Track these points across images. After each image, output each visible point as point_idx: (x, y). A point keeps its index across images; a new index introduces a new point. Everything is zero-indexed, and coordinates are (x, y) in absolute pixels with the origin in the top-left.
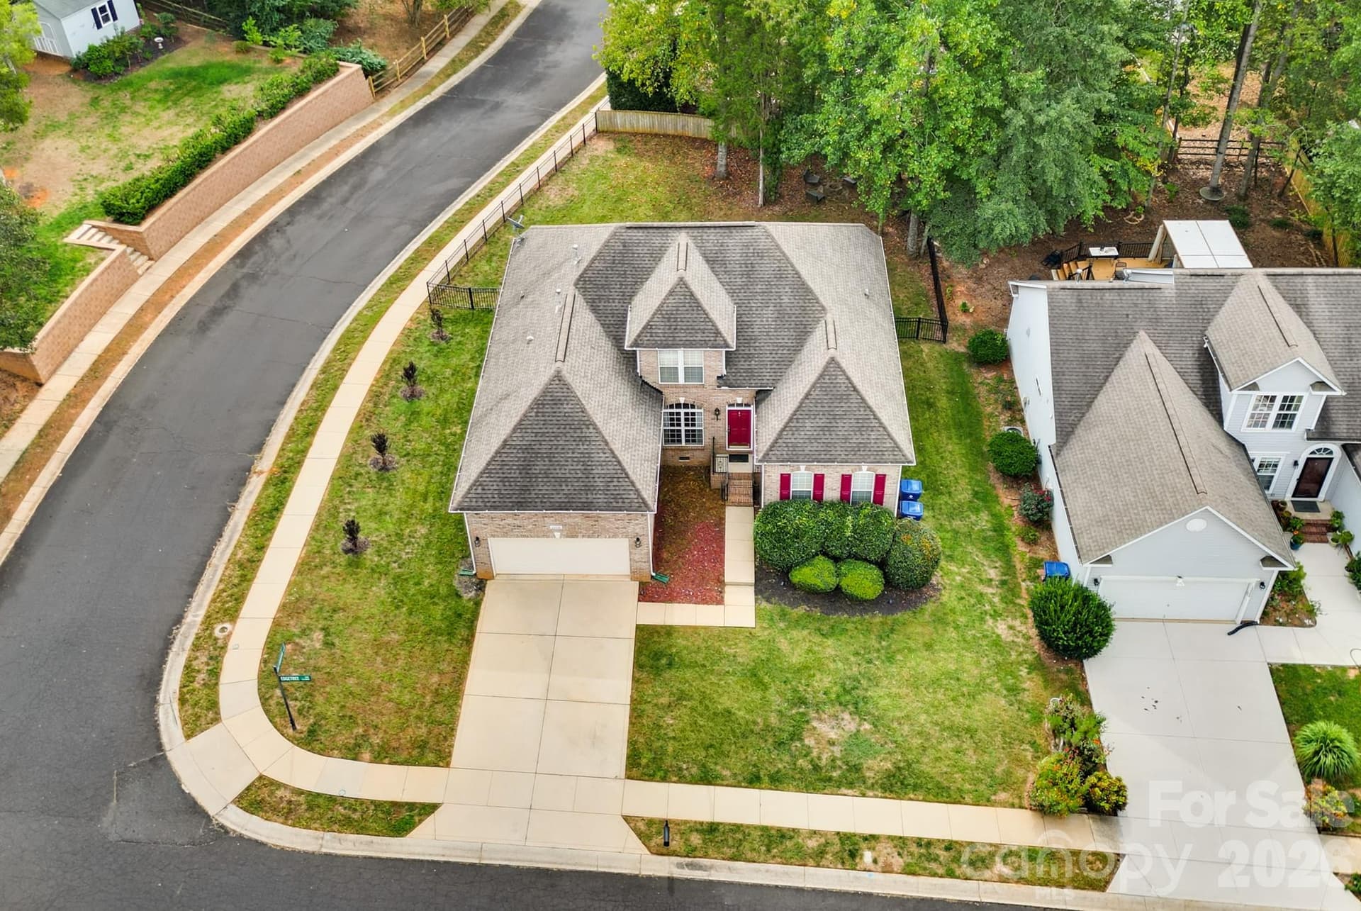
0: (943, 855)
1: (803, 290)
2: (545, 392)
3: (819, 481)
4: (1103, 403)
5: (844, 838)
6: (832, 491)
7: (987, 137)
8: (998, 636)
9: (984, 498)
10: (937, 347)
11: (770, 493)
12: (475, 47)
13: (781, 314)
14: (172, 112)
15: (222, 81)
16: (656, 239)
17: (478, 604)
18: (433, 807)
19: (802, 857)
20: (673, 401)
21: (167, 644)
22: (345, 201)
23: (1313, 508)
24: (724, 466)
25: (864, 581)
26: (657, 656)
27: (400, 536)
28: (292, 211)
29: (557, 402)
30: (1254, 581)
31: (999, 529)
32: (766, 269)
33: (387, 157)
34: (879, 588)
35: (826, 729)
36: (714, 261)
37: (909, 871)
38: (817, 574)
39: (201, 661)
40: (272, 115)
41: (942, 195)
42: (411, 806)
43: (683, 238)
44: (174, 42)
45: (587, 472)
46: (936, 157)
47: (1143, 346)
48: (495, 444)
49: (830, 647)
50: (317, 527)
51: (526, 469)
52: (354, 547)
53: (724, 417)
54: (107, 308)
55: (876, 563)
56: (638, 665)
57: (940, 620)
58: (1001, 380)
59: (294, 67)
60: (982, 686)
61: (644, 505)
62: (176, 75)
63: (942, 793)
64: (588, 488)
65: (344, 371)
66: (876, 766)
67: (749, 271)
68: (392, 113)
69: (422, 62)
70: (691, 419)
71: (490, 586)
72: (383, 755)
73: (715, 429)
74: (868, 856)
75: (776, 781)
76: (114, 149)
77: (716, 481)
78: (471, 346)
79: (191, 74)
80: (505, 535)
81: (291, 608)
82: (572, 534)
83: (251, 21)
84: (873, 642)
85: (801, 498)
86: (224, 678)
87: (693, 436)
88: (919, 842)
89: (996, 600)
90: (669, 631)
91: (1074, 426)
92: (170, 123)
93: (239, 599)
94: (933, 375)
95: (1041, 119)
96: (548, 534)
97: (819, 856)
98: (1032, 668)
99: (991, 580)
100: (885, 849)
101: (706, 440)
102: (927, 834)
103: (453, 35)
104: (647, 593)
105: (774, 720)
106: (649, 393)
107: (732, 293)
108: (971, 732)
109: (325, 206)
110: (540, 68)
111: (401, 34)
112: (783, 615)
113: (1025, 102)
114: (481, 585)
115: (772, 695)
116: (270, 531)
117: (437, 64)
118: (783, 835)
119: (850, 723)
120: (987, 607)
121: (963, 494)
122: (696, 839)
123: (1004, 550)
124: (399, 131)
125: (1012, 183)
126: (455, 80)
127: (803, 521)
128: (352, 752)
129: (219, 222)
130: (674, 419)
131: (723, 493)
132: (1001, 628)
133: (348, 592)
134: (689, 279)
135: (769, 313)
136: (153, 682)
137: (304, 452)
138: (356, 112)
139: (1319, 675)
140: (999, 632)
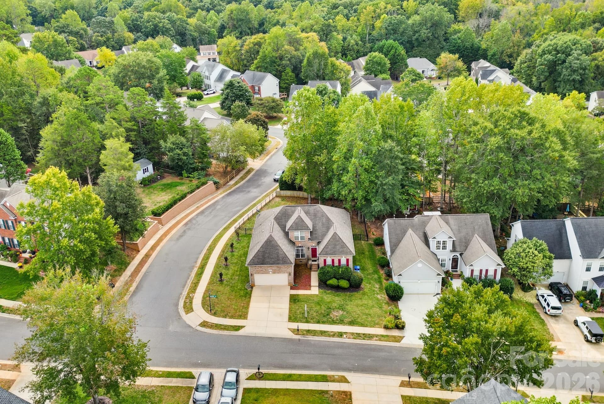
0: (362, 336)
1: (328, 219)
2: (268, 239)
3: (333, 261)
4: (401, 245)
5: (339, 332)
6: (336, 264)
7: (373, 188)
8: (378, 298)
9: (376, 272)
10: (366, 242)
11: (322, 265)
12: (242, 179)
13: (323, 224)
14: (164, 193)
15: (176, 186)
16: (293, 208)
17: (251, 291)
18: (244, 326)
19: (330, 336)
20: (297, 245)
21: (179, 298)
22: (211, 213)
23: (457, 271)
24: (310, 262)
25: (344, 283)
26: (295, 300)
27: (232, 279)
28: (197, 215)
29: (270, 241)
30: (437, 281)
31: (380, 278)
32: (319, 215)
33: (221, 203)
34: (348, 286)
35: (336, 314)
36: (307, 213)
37: (354, 338)
38: (333, 282)
39: (188, 301)
40: (191, 193)
41: (364, 203)
42: (239, 326)
43: (299, 208)
44: (162, 177)
45: (278, 256)
46: (361, 193)
47: (410, 231)
48: (256, 251)
49: (337, 298)
50: (212, 276)
51: (263, 256)
52: (221, 281)
53: (310, 250)
55: (347, 280)
56: (290, 301)
57: (364, 294)
58: (382, 249)
59: (195, 182)
60: (373, 306)
61: (291, 263)
62: (164, 185)
63: (362, 325)
64: (278, 260)
65: (215, 247)
66: (346, 320)
67: (315, 215)
68: (221, 194)
69: (228, 182)
70: (302, 250)
71: (254, 288)
72: (232, 317)
73: (308, 253)
74: (345, 336)
76: (151, 201)
77: (309, 267)
78: (246, 242)
79: (168, 185)
80: (258, 273)
81: (207, 290)
82: (274, 272)
83: (185, 171)
84: (347, 298)
85: (329, 266)
86: (193, 303)
87: (303, 255)
88: (357, 334)
89: (378, 291)
90: (298, 295)
91: (395, 250)
92: (164, 195)
93: (195, 290)
94: (365, 248)
95: (384, 182)
96: (268, 273)
97: (333, 336)
98: (385, 304)
99: (377, 287)
100: (349, 335)
101: (306, 256)
102: (359, 332)
103: (236, 176)
104: (292, 288)
105: (323, 312)
106: (292, 243)
107: (311, 220)
108: (370, 315)
109: (206, 214)
110: (260, 183)
111: (222, 176)
112: (325, 292)
113: (380, 179)
114: (252, 287)
115: (322, 307)
116: (201, 277)
117: (232, 182)
118: (325, 332)
119: (341, 312)
120: (376, 292)
121: (371, 270)
122: (305, 332)
123: (381, 283)
124: (223, 197)
125: (380, 198)
126: (237, 186)
127: (329, 269)
128: (225, 317)
129: (178, 218)
130: (298, 251)
131: (311, 269)
132: (379, 296)
133: (221, 288)
134: (301, 215)
135: (320, 224)
136: (177, 305)
137: (207, 262)
138: (211, 194)
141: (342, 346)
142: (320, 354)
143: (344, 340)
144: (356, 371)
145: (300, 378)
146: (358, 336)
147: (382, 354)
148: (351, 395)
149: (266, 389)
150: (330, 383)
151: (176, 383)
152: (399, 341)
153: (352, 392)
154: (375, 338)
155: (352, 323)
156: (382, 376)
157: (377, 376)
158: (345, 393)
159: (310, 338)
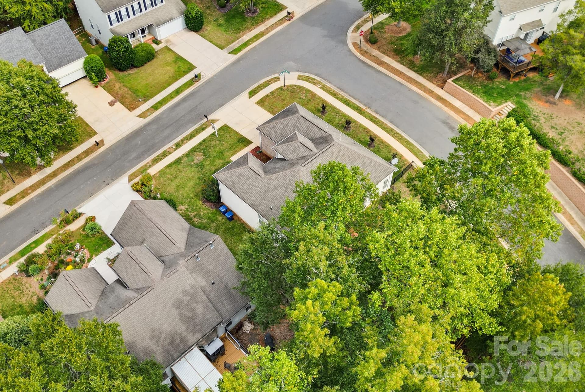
0: (161, 157)
5: (181, 146)
8: (182, 205)
18: (249, 98)
19: (185, 138)
35: (199, 157)
37: (165, 151)
39: (315, 81)
54: (473, 109)
63: (170, 166)
66: (185, 160)
74: (174, 147)
75: (200, 144)
88: (167, 156)
89: (190, 214)
97: (182, 141)
99: (195, 217)
100: (172, 150)
102: (167, 158)
105: (210, 150)
115: (215, 153)
119: (196, 162)
120: (190, 210)
139: (103, 250)
140: (183, 206)
141: (168, 139)
142: (177, 121)
143: (172, 144)
144: (141, 129)
145: (171, 97)
146: (165, 155)
147: (134, 155)
148: (129, 109)
149: (183, 77)
150: (149, 107)
151: (234, 45)
152: (130, 176)
153: (130, 112)
154: (150, 164)
155: (178, 161)
156: (120, 138)
157: (124, 135)
158: (133, 109)
159: (196, 126)
